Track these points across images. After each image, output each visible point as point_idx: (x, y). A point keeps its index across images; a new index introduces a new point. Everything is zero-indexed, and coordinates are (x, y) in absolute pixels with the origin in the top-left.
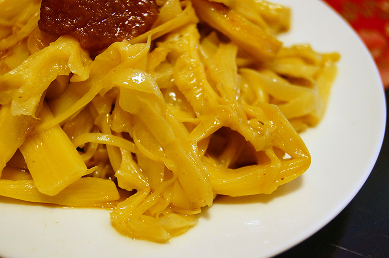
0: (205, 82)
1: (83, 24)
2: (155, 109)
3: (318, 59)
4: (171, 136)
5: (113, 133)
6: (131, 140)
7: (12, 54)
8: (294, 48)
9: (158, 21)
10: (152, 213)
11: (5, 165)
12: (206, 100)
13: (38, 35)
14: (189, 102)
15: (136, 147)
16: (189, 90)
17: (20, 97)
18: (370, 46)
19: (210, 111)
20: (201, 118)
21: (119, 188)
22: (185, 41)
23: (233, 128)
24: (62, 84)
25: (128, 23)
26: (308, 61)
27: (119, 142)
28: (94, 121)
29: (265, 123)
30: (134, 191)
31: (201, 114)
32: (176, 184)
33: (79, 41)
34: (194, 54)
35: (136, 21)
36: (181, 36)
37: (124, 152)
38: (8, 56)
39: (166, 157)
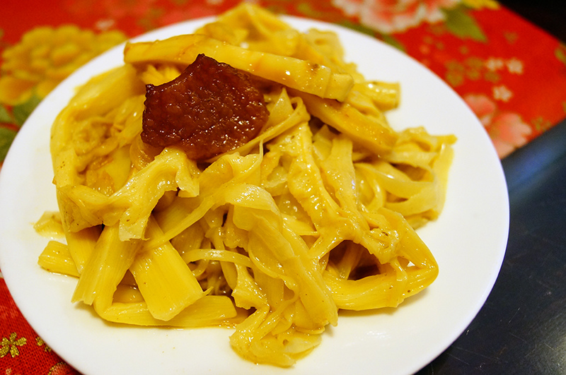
0: (322, 189)
1: (189, 135)
2: (272, 225)
3: (433, 144)
4: (290, 253)
5: (227, 248)
6: (247, 255)
7: (112, 160)
8: (407, 131)
9: (268, 123)
10: (274, 334)
11: (116, 289)
12: (325, 210)
13: (140, 145)
14: (306, 212)
15: (252, 262)
16: (306, 199)
17: (128, 221)
18: (479, 114)
19: (330, 224)
20: (321, 231)
21: (236, 308)
22: (297, 142)
23: (356, 241)
24: (170, 198)
25: (237, 128)
26: (425, 147)
27: (234, 257)
28: (205, 234)
29: (389, 233)
30: (253, 310)
31: (321, 226)
32: (298, 303)
33: (185, 152)
34: (309, 157)
35: (245, 126)
36: (293, 137)
37: (240, 268)
38: (109, 162)
39: (286, 275)
